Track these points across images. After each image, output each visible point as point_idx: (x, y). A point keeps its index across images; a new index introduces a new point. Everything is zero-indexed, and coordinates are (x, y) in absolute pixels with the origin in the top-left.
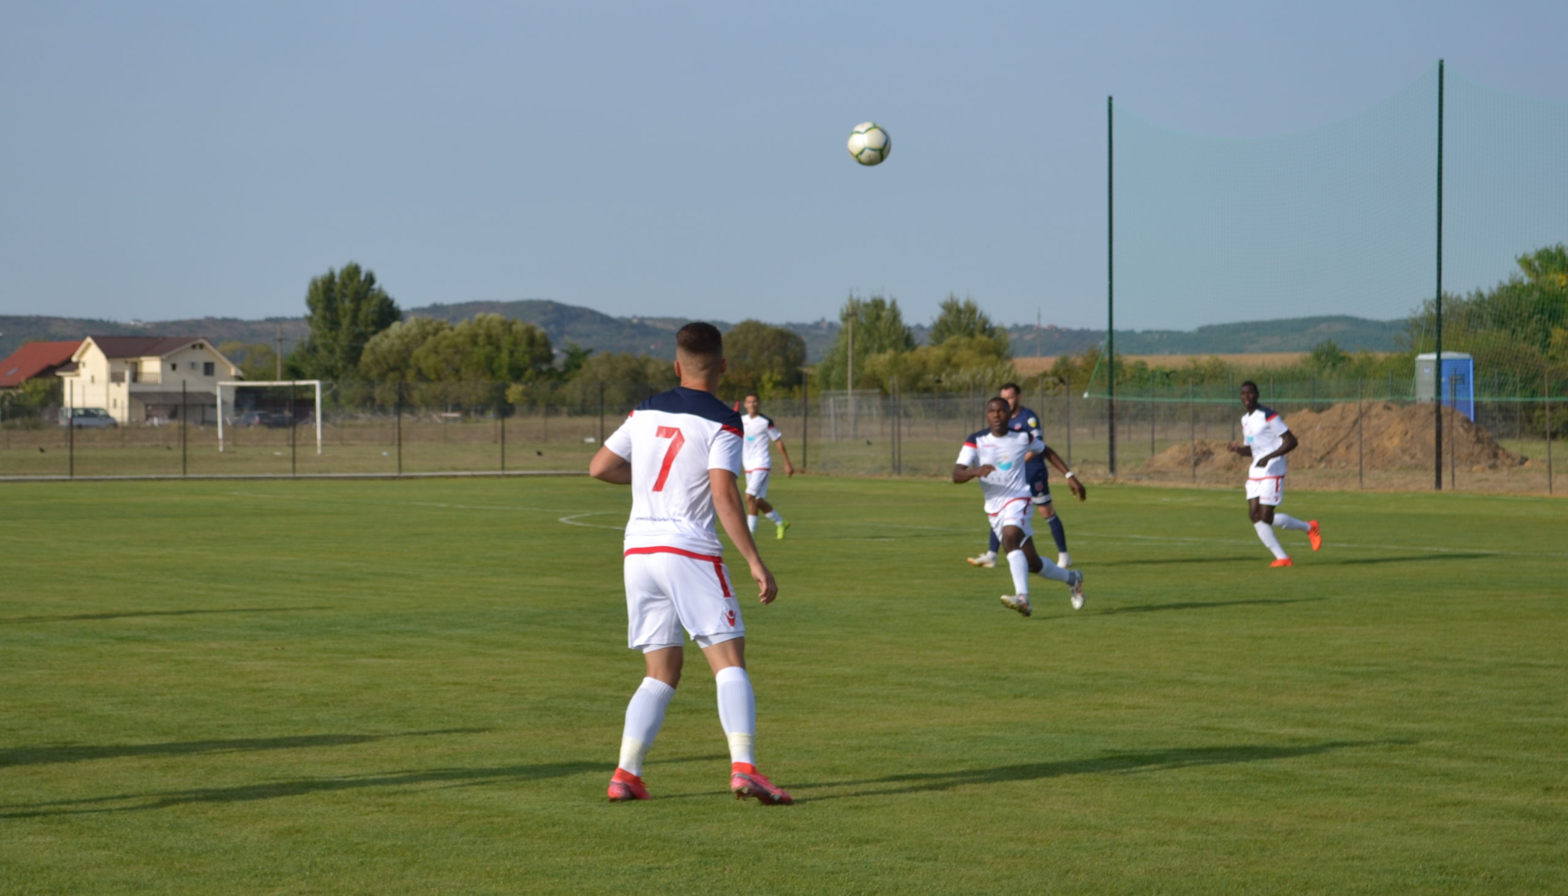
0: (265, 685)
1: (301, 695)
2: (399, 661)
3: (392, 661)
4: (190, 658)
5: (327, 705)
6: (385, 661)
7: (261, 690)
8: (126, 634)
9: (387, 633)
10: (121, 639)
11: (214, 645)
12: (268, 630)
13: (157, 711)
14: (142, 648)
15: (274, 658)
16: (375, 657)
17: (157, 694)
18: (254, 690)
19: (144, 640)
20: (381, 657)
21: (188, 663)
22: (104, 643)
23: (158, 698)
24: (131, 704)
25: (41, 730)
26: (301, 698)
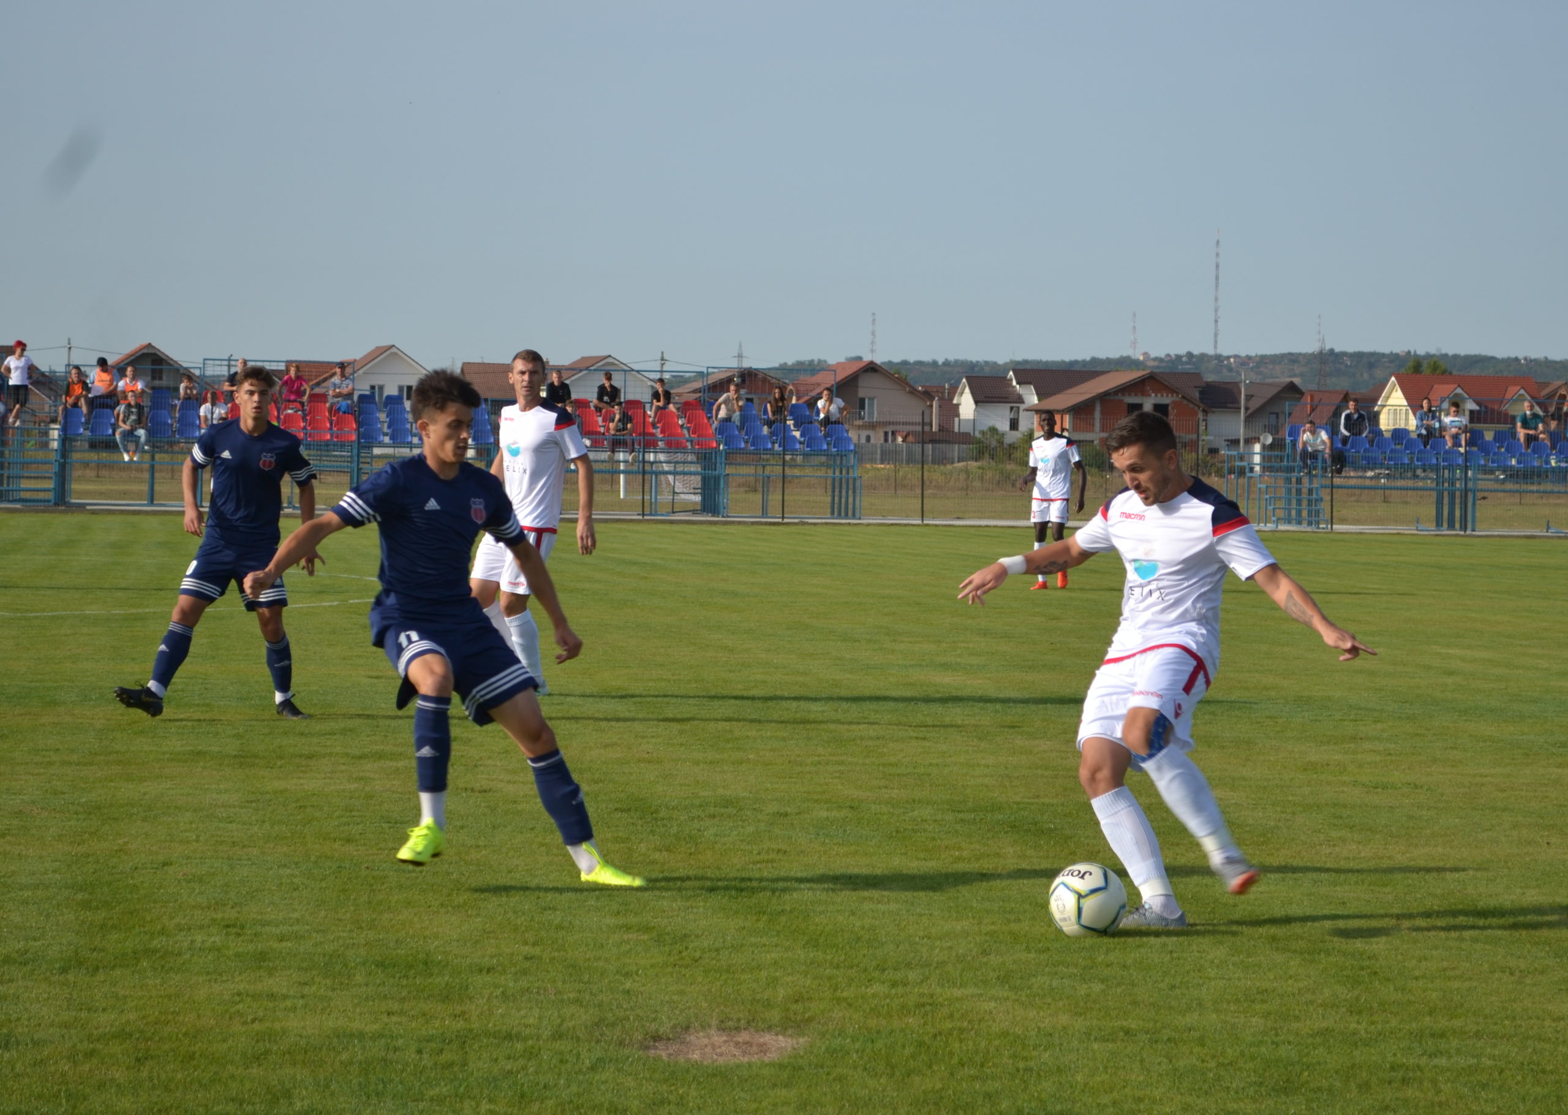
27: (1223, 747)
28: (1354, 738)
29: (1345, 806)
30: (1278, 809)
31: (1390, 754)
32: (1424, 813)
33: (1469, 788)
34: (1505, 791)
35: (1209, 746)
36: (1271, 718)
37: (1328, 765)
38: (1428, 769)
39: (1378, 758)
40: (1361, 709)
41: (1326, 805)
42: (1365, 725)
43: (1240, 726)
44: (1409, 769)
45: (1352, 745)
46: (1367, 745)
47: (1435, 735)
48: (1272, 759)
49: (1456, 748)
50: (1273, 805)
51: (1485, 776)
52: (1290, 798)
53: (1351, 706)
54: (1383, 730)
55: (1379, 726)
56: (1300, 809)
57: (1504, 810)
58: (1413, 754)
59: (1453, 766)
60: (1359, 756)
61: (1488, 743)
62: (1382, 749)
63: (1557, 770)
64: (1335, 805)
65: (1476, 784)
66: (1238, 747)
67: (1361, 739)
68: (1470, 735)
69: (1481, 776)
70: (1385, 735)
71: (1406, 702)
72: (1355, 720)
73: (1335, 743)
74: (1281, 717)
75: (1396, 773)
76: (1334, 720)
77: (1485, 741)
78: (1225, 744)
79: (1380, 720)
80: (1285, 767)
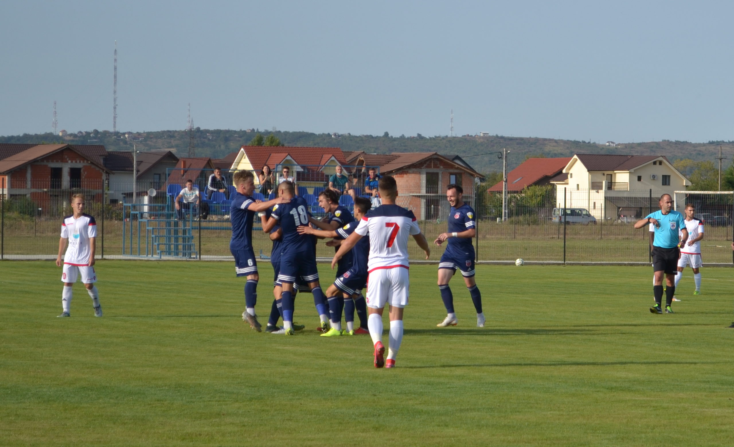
0: (724, 428)
4: (665, 405)
7: (721, 431)
8: (614, 385)
10: (611, 389)
11: (681, 395)
12: (722, 384)
14: (628, 396)
15: (729, 406)
17: (642, 433)
18: (716, 431)
19: (629, 390)
21: (664, 408)
22: (598, 391)
23: (643, 435)
24: (622, 439)
27: (125, 424)
28: (219, 415)
31: (244, 426)
35: (114, 423)
36: (158, 400)
37: (200, 435)
38: (272, 436)
39: (236, 429)
40: (223, 392)
42: (227, 405)
43: (136, 407)
44: (258, 436)
45: (217, 420)
46: (228, 420)
47: (276, 410)
48: (160, 431)
49: (291, 420)
51: (312, 440)
53: (216, 391)
54: (239, 408)
55: (237, 405)
58: (261, 425)
59: (289, 433)
60: (222, 428)
61: (313, 416)
62: (238, 422)
63: (361, 434)
66: (136, 424)
67: (223, 415)
68: (301, 410)
69: (309, 440)
70: (240, 412)
71: (255, 387)
72: (219, 401)
73: (205, 419)
74: (166, 400)
75: (249, 440)
76: (204, 401)
77: (311, 414)
78: (126, 421)
79: (237, 401)
80: (170, 438)
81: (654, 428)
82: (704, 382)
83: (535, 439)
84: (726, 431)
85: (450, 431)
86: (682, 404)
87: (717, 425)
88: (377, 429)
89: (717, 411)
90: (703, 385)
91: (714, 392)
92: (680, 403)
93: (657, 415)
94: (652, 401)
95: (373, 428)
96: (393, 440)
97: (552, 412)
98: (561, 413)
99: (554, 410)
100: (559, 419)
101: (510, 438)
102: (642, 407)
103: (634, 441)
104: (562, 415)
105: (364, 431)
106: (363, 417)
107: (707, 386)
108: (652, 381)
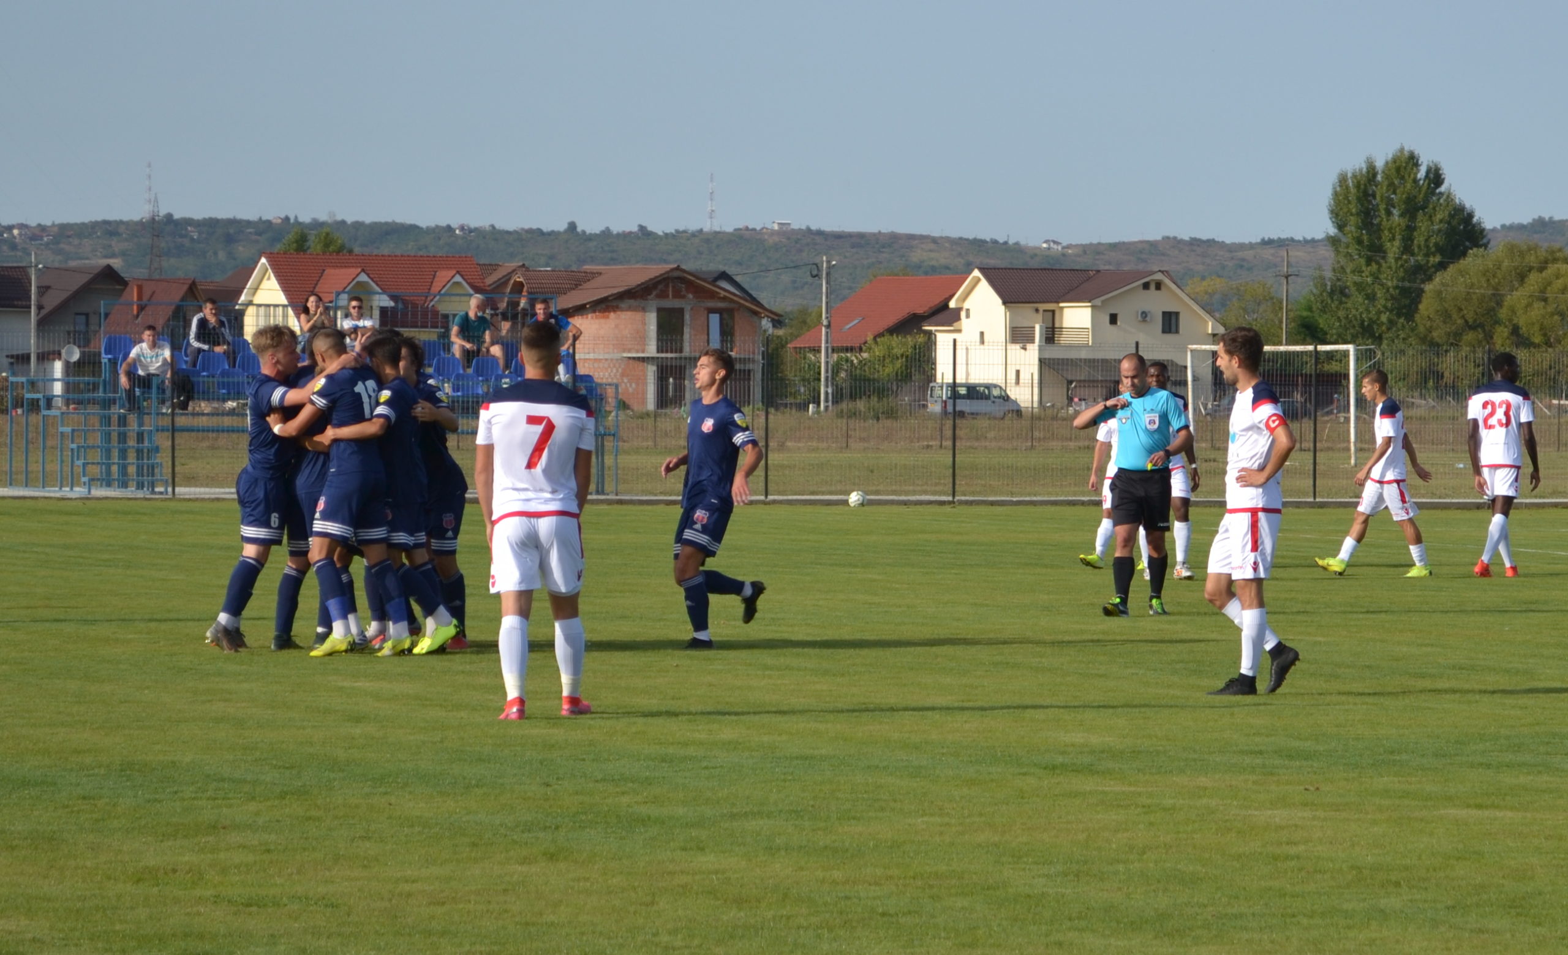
0: (1293, 850)
1: (1352, 867)
2: (1509, 814)
3: (1499, 814)
4: (1168, 802)
5: (1398, 884)
6: (1487, 813)
7: (1288, 858)
8: (1060, 759)
9: (1488, 766)
10: (1053, 768)
11: (1203, 781)
12: (1290, 757)
13: (1120, 889)
14: (1088, 784)
15: (1305, 804)
16: (1469, 806)
17: (1118, 861)
18: (1276, 858)
19: (1090, 770)
20: (1479, 807)
21: (1165, 809)
22: (1025, 774)
23: (1121, 867)
24: (1077, 876)
25: (933, 916)
26: (1354, 872)
27: (13, 848)
28: (213, 828)
29: (201, 937)
30: (100, 945)
31: (268, 851)
32: (323, 942)
33: (390, 900)
34: (443, 903)
36: (84, 798)
37: (174, 871)
38: (327, 873)
39: (250, 858)
40: (223, 780)
41: (173, 935)
42: (230, 806)
43: (36, 813)
44: (299, 872)
45: (211, 839)
46: (235, 838)
47: (336, 817)
48: (88, 864)
49: (368, 838)
50: (92, 939)
51: (413, 882)
52: (118, 927)
53: (208, 776)
54: (257, 814)
55: (252, 806)
56: (134, 943)
57: (443, 934)
58: (305, 849)
59: (365, 867)
60: (222, 856)
61: (417, 829)
62: (256, 843)
63: (519, 868)
64: (186, 935)
65: (400, 895)
66: (36, 848)
67: (224, 828)
68: (390, 818)
69: (407, 881)
70: (260, 821)
71: (292, 767)
72: (215, 799)
73: (185, 837)
74: (101, 798)
75: (279, 881)
76: (183, 800)
77: (412, 826)
78: (14, 843)
79: (253, 798)
80: (109, 878)
81: (1144, 853)
82: (1252, 752)
83: (892, 877)
84: (1298, 857)
85: (707, 860)
86: (1204, 801)
87: (1280, 844)
88: (552, 857)
89: (1279, 815)
90: (1248, 760)
91: (1272, 774)
92: (1200, 797)
93: (1151, 824)
94: (1140, 794)
95: (544, 854)
96: (587, 879)
97: (925, 819)
98: (946, 820)
99: (932, 815)
100: (941, 833)
101: (837, 874)
102: (1119, 806)
103: (1102, 880)
104: (948, 824)
105: (524, 861)
106: (523, 832)
107: (1259, 761)
108: (1139, 752)
